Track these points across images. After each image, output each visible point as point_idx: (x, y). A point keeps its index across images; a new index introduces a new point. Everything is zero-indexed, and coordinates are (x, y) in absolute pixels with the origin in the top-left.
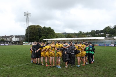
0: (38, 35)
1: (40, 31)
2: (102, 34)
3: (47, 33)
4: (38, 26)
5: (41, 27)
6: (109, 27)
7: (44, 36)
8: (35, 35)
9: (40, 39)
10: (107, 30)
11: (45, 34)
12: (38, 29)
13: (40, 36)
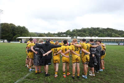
0: (12, 33)
1: (15, 30)
2: (65, 35)
3: (22, 32)
4: (11, 24)
5: (15, 25)
6: (69, 30)
7: (18, 34)
8: (8, 32)
9: (14, 37)
10: (68, 32)
11: (20, 32)
12: (12, 27)
13: (14, 34)
